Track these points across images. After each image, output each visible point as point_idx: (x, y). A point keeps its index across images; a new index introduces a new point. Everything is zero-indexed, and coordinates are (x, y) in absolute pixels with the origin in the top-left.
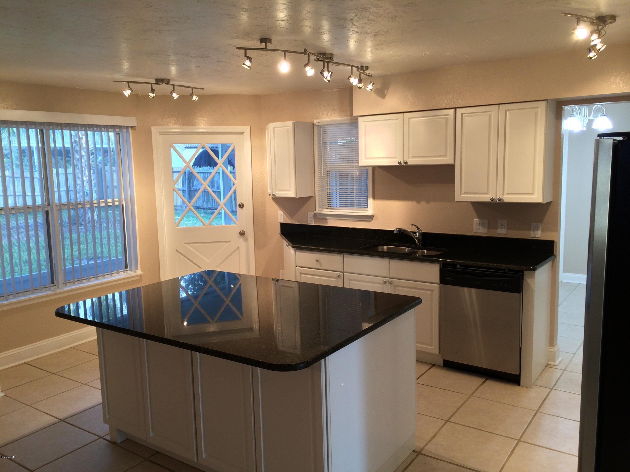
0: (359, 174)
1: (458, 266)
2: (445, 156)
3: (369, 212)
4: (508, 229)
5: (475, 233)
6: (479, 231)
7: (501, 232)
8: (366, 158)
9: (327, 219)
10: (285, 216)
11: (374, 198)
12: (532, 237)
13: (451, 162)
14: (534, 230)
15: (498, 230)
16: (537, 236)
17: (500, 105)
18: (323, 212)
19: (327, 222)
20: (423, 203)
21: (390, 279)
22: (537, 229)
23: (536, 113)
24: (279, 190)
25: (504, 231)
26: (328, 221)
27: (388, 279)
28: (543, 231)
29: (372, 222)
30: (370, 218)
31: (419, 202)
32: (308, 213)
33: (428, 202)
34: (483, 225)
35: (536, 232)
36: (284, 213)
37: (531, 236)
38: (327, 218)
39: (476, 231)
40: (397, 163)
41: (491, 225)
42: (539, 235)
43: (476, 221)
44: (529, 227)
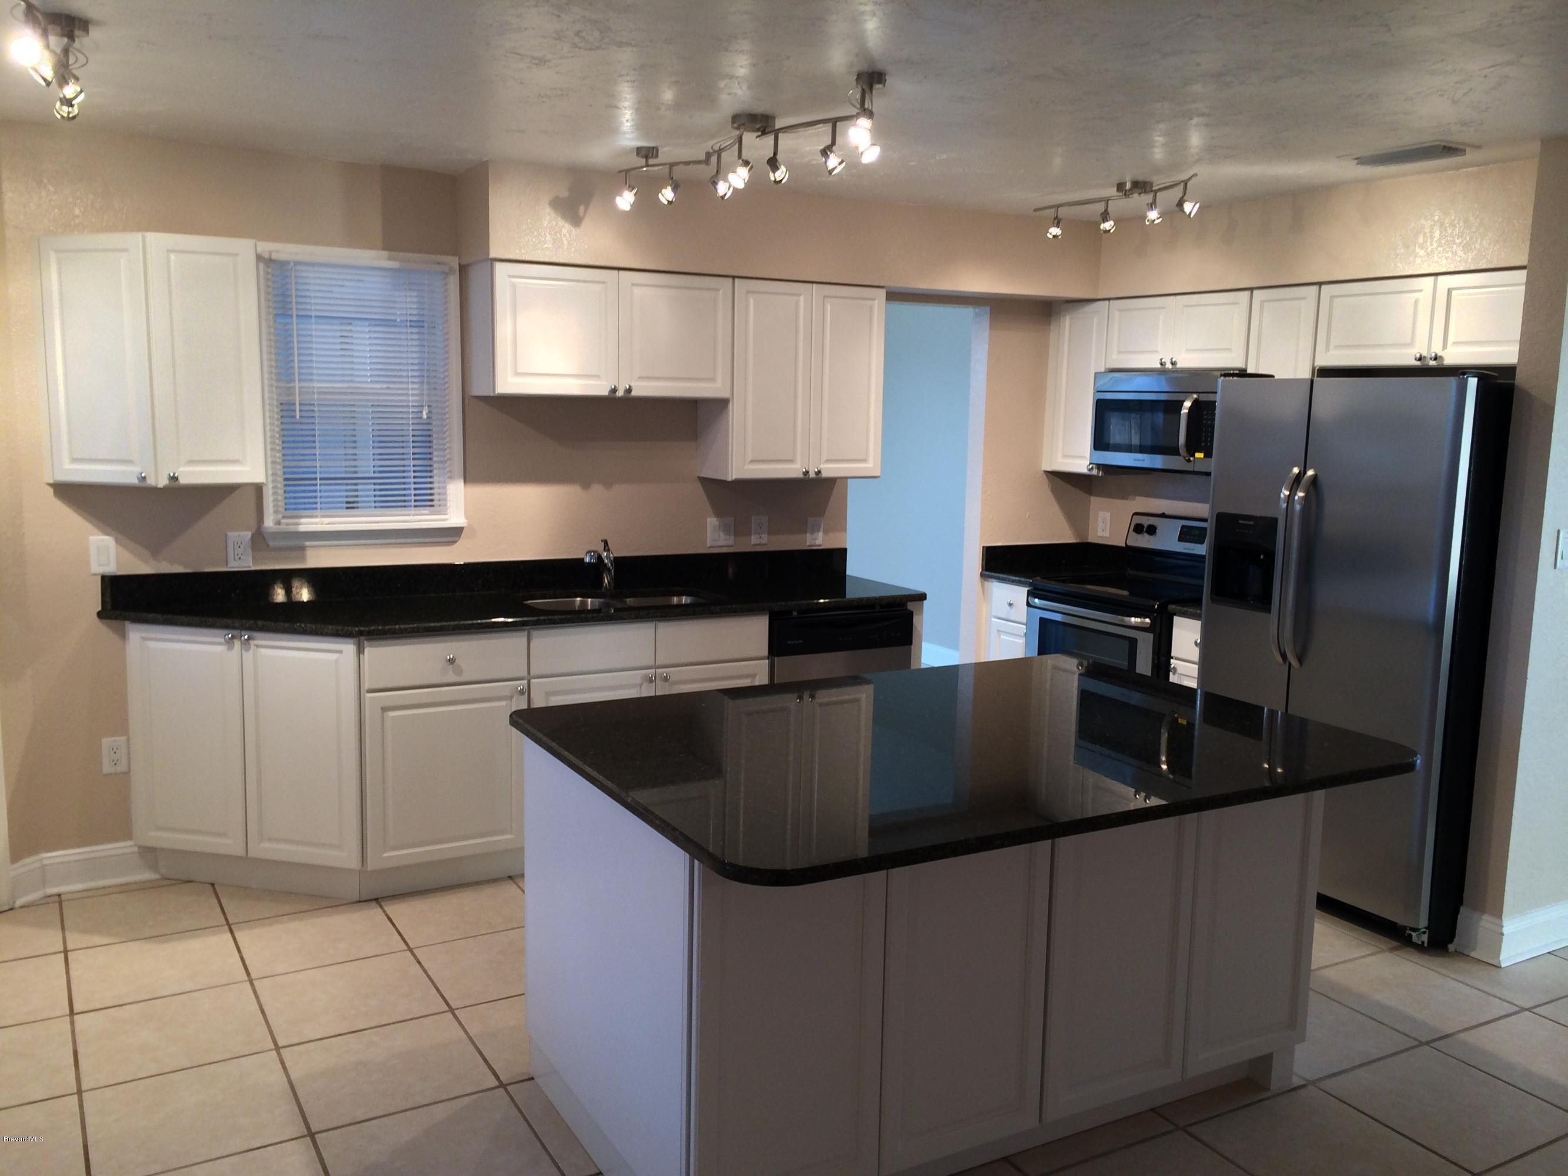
0: (427, 414)
1: (795, 614)
2: (712, 380)
3: (454, 518)
4: (769, 533)
5: (709, 547)
6: (720, 543)
7: (758, 542)
8: (518, 374)
9: (303, 548)
10: (121, 549)
11: (468, 478)
12: (809, 546)
13: (724, 394)
14: (813, 532)
15: (753, 537)
16: (818, 542)
17: (814, 285)
18: (302, 528)
19: (303, 558)
20: (597, 489)
21: (657, 670)
22: (815, 529)
23: (871, 308)
24: (191, 462)
25: (765, 538)
26: (309, 553)
27: (654, 670)
28: (826, 532)
29: (458, 543)
30: (452, 534)
31: (586, 485)
32: (230, 534)
33: (608, 484)
34: (726, 529)
35: (815, 535)
36: (117, 541)
37: (808, 544)
38: (307, 543)
39: (714, 544)
40: (604, 392)
41: (740, 529)
42: (820, 540)
43: (712, 521)
44: (803, 527)
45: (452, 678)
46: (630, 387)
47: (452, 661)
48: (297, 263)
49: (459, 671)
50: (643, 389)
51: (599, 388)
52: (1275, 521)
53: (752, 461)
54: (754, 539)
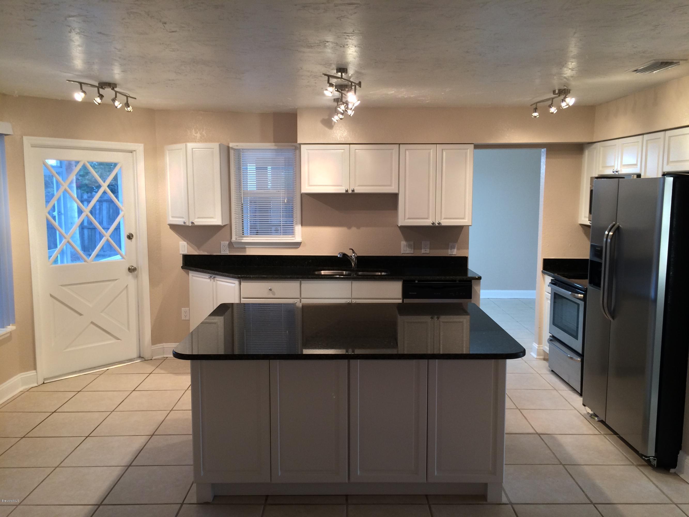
0: (286, 201)
1: (416, 282)
2: (390, 185)
3: (298, 239)
4: (430, 249)
5: (402, 254)
6: (406, 252)
7: (425, 252)
8: (310, 186)
9: (245, 248)
10: (189, 246)
11: (302, 224)
12: (450, 255)
13: (396, 191)
14: (451, 249)
15: (422, 250)
16: (454, 253)
17: (438, 145)
18: (243, 241)
19: (245, 251)
20: (354, 229)
21: (352, 300)
22: (453, 248)
23: (466, 153)
24: (199, 218)
25: (428, 251)
26: (247, 250)
27: (351, 300)
28: (458, 249)
29: (299, 248)
30: (297, 245)
31: (349, 227)
32: (221, 242)
33: (358, 227)
34: (409, 246)
35: (453, 250)
36: (188, 244)
37: (449, 254)
38: (246, 246)
39: (404, 252)
40: (344, 191)
41: (416, 246)
42: (455, 252)
43: (403, 243)
44: (447, 247)
45: (271, 296)
46: (354, 189)
47: (270, 290)
48: (243, 149)
49: (274, 294)
50: (358, 190)
51: (342, 190)
52: (602, 247)
53: (409, 218)
54: (423, 251)
